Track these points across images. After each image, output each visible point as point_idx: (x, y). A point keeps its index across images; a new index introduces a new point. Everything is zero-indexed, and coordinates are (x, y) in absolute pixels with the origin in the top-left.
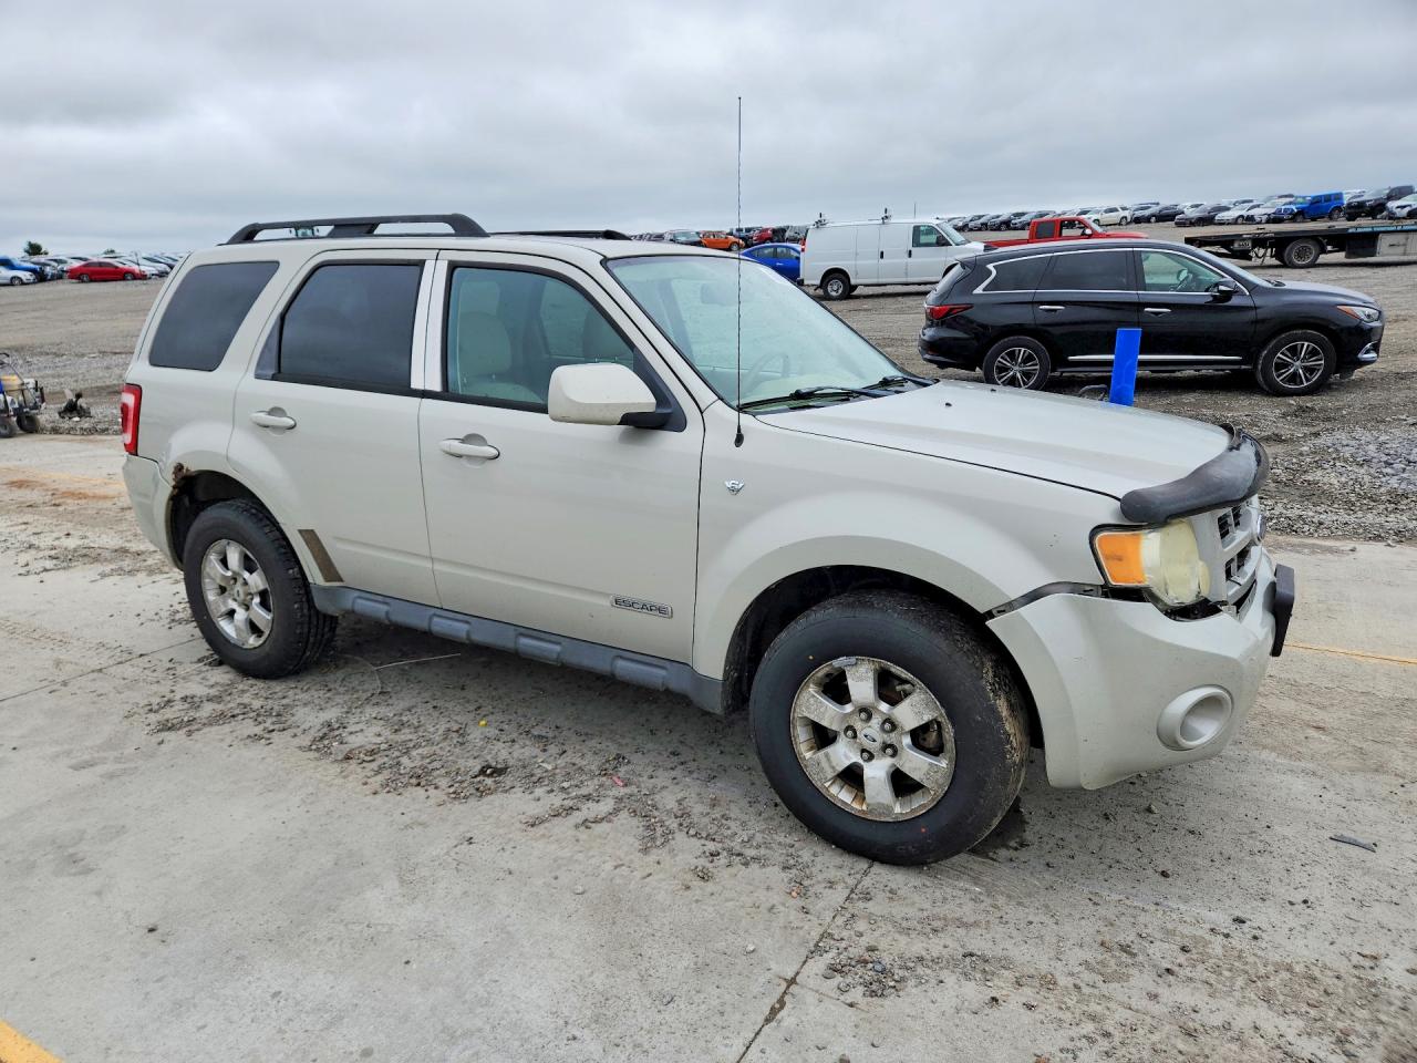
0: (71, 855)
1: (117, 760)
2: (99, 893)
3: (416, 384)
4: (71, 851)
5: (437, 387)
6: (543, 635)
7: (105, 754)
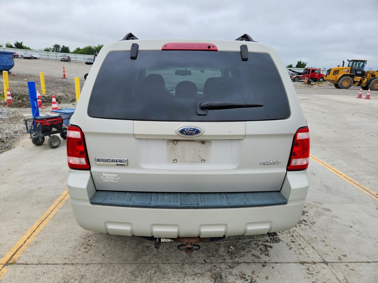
0: (328, 189)
1: (318, 207)
2: (322, 182)
4: (328, 190)
7: (321, 211)
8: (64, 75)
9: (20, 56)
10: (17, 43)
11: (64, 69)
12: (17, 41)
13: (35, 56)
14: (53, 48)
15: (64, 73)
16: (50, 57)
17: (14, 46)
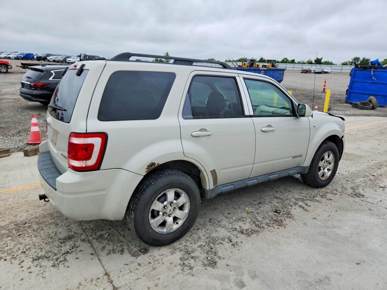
3: (247, 113)
5: (252, 114)
6: (274, 173)
8: (324, 89)
9: (312, 71)
10: (317, 59)
11: (325, 83)
12: (318, 57)
13: (326, 71)
14: (352, 61)
15: (324, 87)
16: (343, 71)
17: (313, 62)
